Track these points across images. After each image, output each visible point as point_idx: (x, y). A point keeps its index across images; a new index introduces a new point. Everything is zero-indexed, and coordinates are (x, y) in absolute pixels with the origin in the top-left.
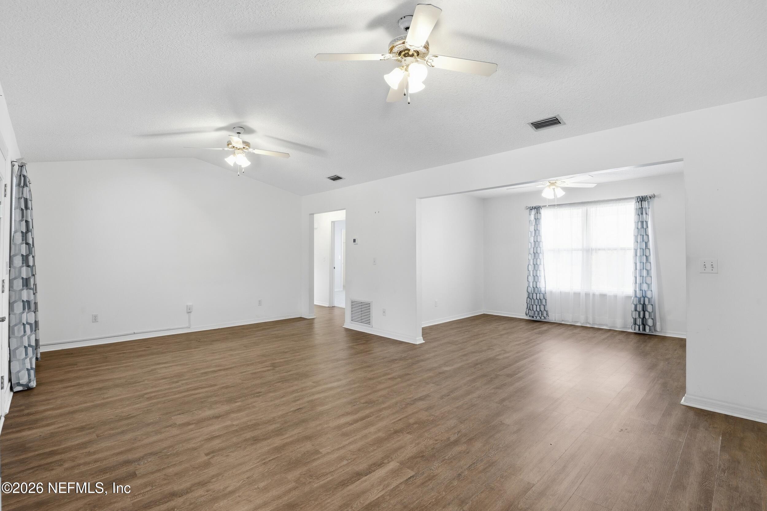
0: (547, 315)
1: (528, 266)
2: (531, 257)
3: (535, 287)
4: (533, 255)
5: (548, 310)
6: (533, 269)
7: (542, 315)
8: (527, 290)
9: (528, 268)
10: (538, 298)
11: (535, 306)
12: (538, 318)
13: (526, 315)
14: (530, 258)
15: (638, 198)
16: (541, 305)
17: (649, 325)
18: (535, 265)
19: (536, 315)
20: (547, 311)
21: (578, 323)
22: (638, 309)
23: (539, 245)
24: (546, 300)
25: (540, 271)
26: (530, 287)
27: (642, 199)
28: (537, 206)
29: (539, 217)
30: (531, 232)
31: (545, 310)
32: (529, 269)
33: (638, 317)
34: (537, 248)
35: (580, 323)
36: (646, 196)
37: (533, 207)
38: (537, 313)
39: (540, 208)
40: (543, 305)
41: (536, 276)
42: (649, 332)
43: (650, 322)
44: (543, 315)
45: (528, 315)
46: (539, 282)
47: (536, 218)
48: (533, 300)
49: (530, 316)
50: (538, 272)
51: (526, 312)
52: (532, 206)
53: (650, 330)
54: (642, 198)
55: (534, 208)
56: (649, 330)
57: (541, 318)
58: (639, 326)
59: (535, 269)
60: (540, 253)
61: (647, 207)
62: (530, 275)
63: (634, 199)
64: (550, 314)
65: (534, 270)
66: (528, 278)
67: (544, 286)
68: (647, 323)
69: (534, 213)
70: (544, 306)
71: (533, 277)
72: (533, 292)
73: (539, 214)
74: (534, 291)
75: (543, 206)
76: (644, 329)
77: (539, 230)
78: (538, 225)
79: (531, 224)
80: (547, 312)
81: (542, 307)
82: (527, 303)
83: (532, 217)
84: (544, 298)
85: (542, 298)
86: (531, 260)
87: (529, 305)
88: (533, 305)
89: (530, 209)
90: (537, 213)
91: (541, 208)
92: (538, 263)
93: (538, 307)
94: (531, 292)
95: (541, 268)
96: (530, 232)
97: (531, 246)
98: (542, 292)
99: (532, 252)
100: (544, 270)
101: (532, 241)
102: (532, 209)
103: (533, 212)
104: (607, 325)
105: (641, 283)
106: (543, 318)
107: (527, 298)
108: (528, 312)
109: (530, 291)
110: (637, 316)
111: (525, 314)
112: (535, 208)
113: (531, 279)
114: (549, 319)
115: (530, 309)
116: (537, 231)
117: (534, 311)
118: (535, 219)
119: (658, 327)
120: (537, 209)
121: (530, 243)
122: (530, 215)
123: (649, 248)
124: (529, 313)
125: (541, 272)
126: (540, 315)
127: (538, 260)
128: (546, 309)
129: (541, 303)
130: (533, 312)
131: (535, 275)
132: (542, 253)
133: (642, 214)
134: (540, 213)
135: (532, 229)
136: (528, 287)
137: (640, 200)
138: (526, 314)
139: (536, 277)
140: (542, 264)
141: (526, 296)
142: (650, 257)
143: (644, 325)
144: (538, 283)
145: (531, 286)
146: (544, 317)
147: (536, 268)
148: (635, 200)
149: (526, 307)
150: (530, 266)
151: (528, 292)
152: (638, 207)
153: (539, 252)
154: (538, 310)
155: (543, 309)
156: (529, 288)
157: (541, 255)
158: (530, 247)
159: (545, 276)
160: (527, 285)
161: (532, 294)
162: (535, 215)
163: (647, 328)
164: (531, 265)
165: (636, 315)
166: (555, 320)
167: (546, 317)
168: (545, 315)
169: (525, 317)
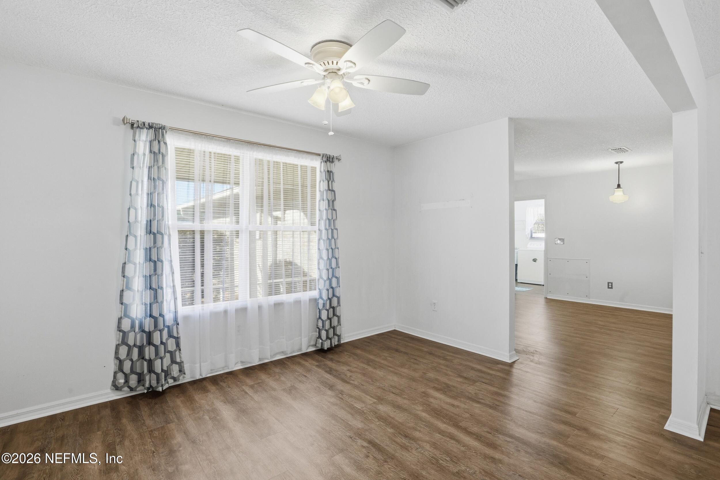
0: (180, 371)
1: (123, 268)
2: (137, 245)
5: (182, 361)
7: (169, 376)
8: (119, 327)
9: (123, 272)
10: (165, 340)
13: (117, 389)
15: (325, 156)
17: (337, 334)
20: (179, 364)
21: (237, 365)
22: (330, 317)
24: (177, 339)
26: (131, 318)
28: (156, 123)
29: (161, 151)
31: (174, 362)
32: (126, 275)
36: (334, 156)
37: (144, 123)
40: (169, 352)
42: (337, 344)
43: (338, 330)
44: (171, 374)
45: (126, 389)
47: (155, 151)
49: (132, 389)
51: (113, 383)
52: (140, 120)
54: (330, 158)
58: (331, 339)
60: (165, 233)
61: (334, 172)
62: (129, 288)
63: (321, 157)
68: (335, 333)
69: (147, 138)
73: (161, 142)
75: (172, 129)
77: (163, 179)
80: (180, 366)
81: (168, 357)
82: (117, 358)
83: (142, 147)
84: (171, 336)
87: (127, 363)
89: (136, 126)
90: (158, 140)
98: (167, 325)
100: (173, 273)
102: (141, 127)
103: (145, 136)
106: (170, 381)
107: (118, 345)
109: (124, 327)
112: (151, 127)
113: (135, 297)
114: (186, 378)
115: (133, 372)
118: (152, 152)
120: (158, 130)
122: (136, 141)
123: (337, 228)
124: (131, 382)
128: (178, 360)
133: (330, 179)
134: (164, 142)
135: (142, 174)
136: (120, 319)
137: (327, 159)
138: (114, 386)
141: (116, 341)
142: (337, 241)
146: (173, 378)
148: (322, 159)
149: (113, 368)
150: (131, 267)
151: (120, 330)
152: (325, 169)
153: (162, 231)
154: (165, 367)
155: (168, 362)
156: (124, 320)
159: (174, 286)
160: (119, 314)
162: (150, 141)
163: (336, 339)
164: (136, 264)
166: (201, 375)
167: (179, 376)
168: (174, 373)
169: (113, 395)
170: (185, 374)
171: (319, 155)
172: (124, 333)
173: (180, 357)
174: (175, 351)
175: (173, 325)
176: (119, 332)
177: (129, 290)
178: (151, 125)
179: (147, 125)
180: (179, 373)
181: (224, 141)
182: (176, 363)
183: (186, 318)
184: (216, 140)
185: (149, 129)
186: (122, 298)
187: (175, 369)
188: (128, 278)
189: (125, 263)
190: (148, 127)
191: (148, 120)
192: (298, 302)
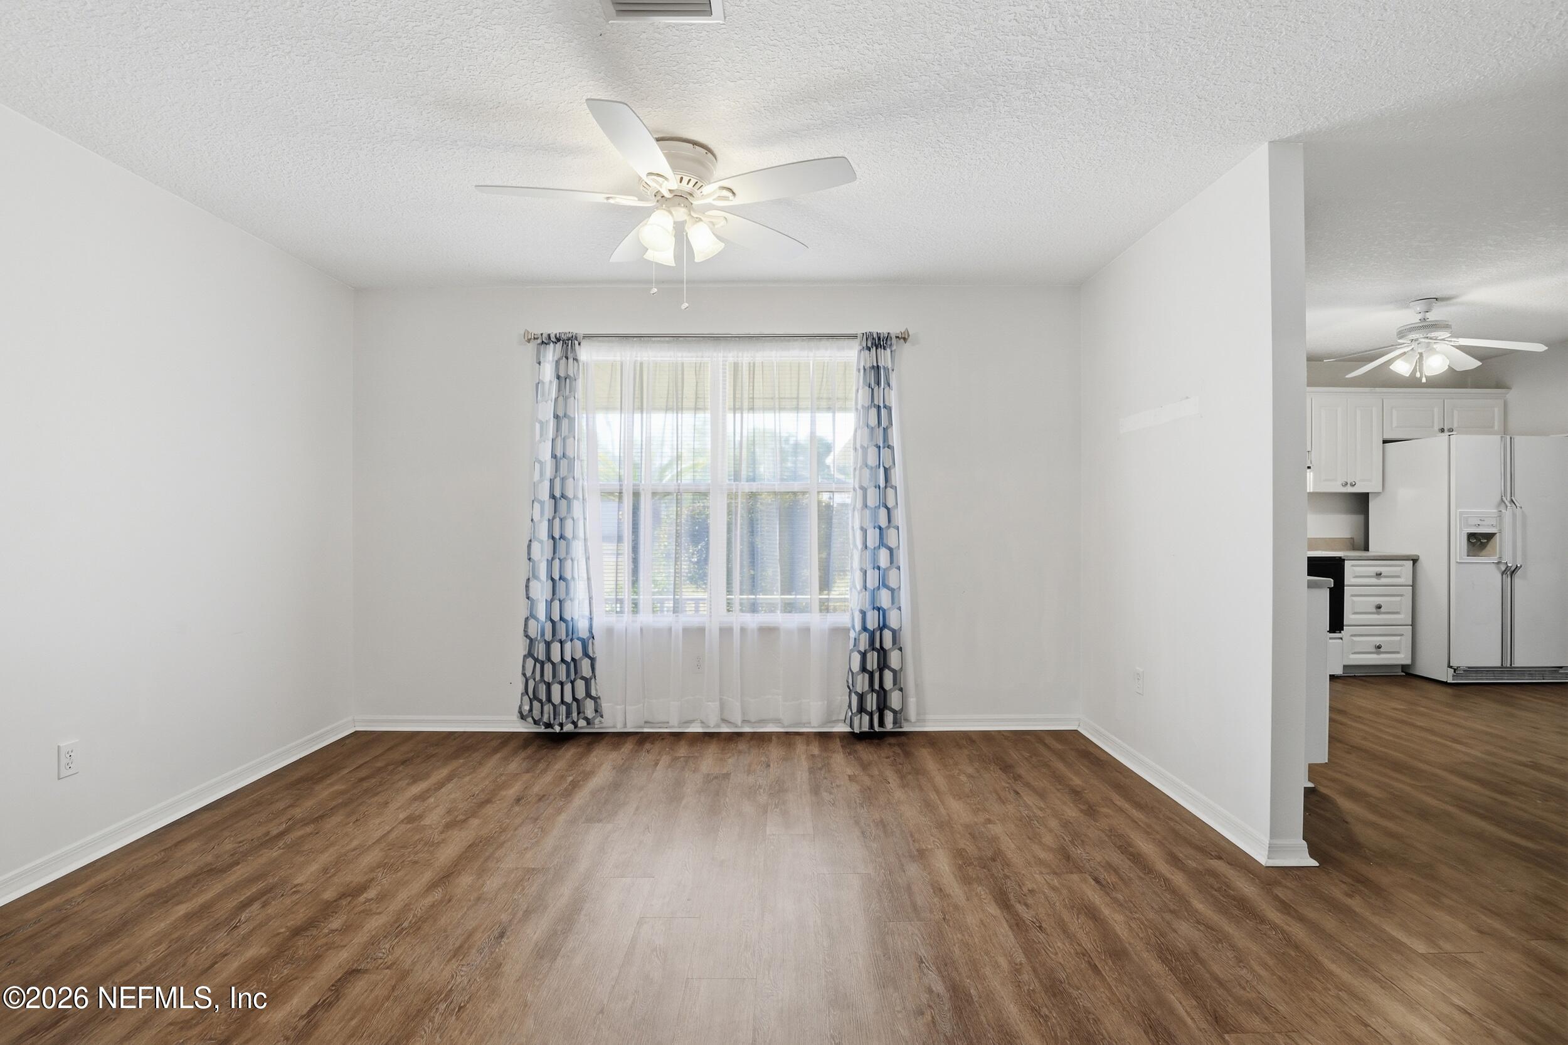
0: (596, 711)
1: (529, 546)
2: (542, 515)
3: (556, 618)
4: (549, 504)
5: (599, 694)
6: (548, 554)
7: (581, 715)
8: (525, 631)
9: (529, 553)
10: (568, 658)
11: (556, 689)
12: (569, 728)
13: (523, 717)
14: (536, 518)
15: (868, 336)
16: (575, 680)
17: (893, 707)
18: (557, 540)
19: (562, 717)
20: (596, 699)
21: (693, 725)
22: (869, 668)
23: (571, 468)
24: (593, 660)
25: (572, 560)
26: (537, 619)
27: (877, 342)
28: (565, 334)
29: (571, 373)
30: (541, 423)
31: (588, 695)
32: (532, 556)
33: (869, 688)
34: (563, 480)
35: (700, 725)
36: (888, 333)
37: (549, 335)
38: (563, 709)
39: (576, 342)
40: (583, 678)
41: (560, 578)
42: (892, 728)
43: (895, 700)
44: (584, 713)
45: (530, 720)
46: (571, 599)
47: (562, 374)
48: (548, 668)
49: (536, 722)
50: (568, 563)
51: (520, 707)
52: (546, 332)
53: (895, 722)
54: (879, 339)
55: (554, 339)
56: (893, 723)
57: (576, 726)
58: (871, 715)
59: (557, 555)
60: (575, 497)
61: (890, 367)
62: (536, 577)
63: (859, 339)
64: (605, 706)
65: (553, 559)
66: (527, 587)
67: (587, 613)
68: (888, 704)
69: (553, 356)
70: (587, 682)
71: (550, 582)
72: (548, 636)
73: (571, 360)
74: (554, 634)
75: (585, 337)
76: (881, 723)
77: (572, 416)
78: (568, 400)
79: (543, 395)
80: (596, 702)
81: (580, 685)
82: (524, 674)
83: (548, 372)
84: (586, 654)
85: (579, 654)
86: (541, 521)
87: (531, 684)
88: (549, 686)
89: (539, 341)
90: (567, 358)
91: (579, 344)
92: (569, 534)
93: (568, 688)
94: (543, 635)
95: (578, 549)
96: (538, 426)
97: (542, 474)
98: (581, 635)
99: (545, 495)
100: (588, 559)
101: (547, 456)
102: (546, 341)
103: (551, 354)
104: (777, 721)
105: (874, 589)
106: (582, 723)
107: (525, 656)
108: (527, 708)
109: (532, 633)
110: (866, 688)
111: (515, 716)
112: (558, 340)
113: (541, 591)
114: (604, 725)
115: (535, 697)
116: (565, 423)
117: (554, 706)
118: (558, 377)
119: (912, 712)
120: (567, 343)
121: (540, 462)
122: (539, 363)
123: (893, 484)
124: (534, 712)
125: (576, 562)
126: (575, 715)
127: (569, 523)
128: (593, 693)
129: (576, 673)
130: (548, 708)
131: (557, 577)
132: (581, 497)
133: (878, 383)
134: (575, 359)
135: (546, 411)
136: (527, 620)
137: (872, 344)
138: (520, 712)
139: (558, 582)
140: (581, 535)
141: (522, 651)
142: (896, 511)
143: (883, 706)
144: (567, 605)
145: (541, 614)
146: (586, 719)
147: (562, 553)
148: (861, 344)
149: (520, 688)
150: (536, 546)
151: (527, 636)
152: (868, 365)
153: (570, 494)
154: (568, 698)
155: (581, 693)
156: (532, 622)
157: (576, 506)
158: (536, 477)
159: (589, 579)
160: (525, 613)
161: (548, 645)
162: (557, 362)
163: (889, 717)
164: (541, 542)
165: (862, 683)
166: (625, 725)
167: (594, 718)
168: (589, 712)
169: (518, 725)
170: (602, 716)
171: (855, 337)
172: (531, 640)
173: (596, 690)
174: (591, 679)
175: (589, 639)
176: (525, 638)
177: (536, 579)
178: (558, 336)
179: (553, 336)
180: (594, 714)
181: (668, 342)
182: (591, 697)
183: (610, 631)
184: (654, 342)
185: (556, 343)
186: (528, 590)
187: (589, 708)
188: (534, 562)
189: (530, 541)
190: (554, 340)
191: (555, 330)
192: (805, 631)
